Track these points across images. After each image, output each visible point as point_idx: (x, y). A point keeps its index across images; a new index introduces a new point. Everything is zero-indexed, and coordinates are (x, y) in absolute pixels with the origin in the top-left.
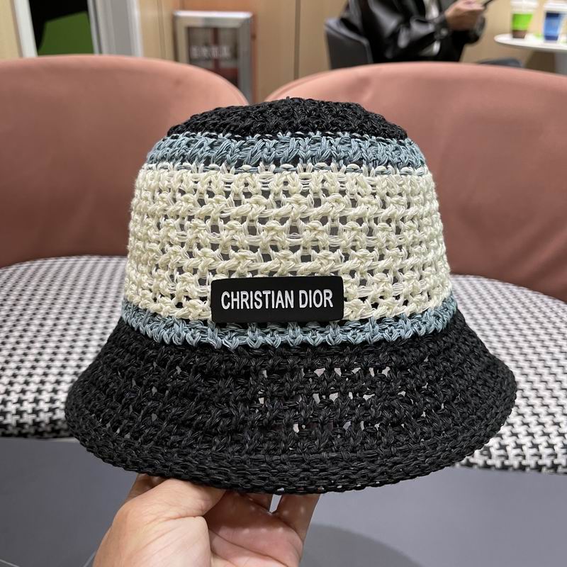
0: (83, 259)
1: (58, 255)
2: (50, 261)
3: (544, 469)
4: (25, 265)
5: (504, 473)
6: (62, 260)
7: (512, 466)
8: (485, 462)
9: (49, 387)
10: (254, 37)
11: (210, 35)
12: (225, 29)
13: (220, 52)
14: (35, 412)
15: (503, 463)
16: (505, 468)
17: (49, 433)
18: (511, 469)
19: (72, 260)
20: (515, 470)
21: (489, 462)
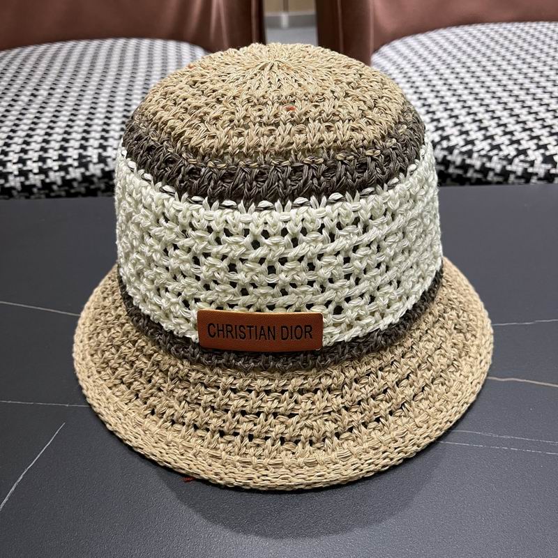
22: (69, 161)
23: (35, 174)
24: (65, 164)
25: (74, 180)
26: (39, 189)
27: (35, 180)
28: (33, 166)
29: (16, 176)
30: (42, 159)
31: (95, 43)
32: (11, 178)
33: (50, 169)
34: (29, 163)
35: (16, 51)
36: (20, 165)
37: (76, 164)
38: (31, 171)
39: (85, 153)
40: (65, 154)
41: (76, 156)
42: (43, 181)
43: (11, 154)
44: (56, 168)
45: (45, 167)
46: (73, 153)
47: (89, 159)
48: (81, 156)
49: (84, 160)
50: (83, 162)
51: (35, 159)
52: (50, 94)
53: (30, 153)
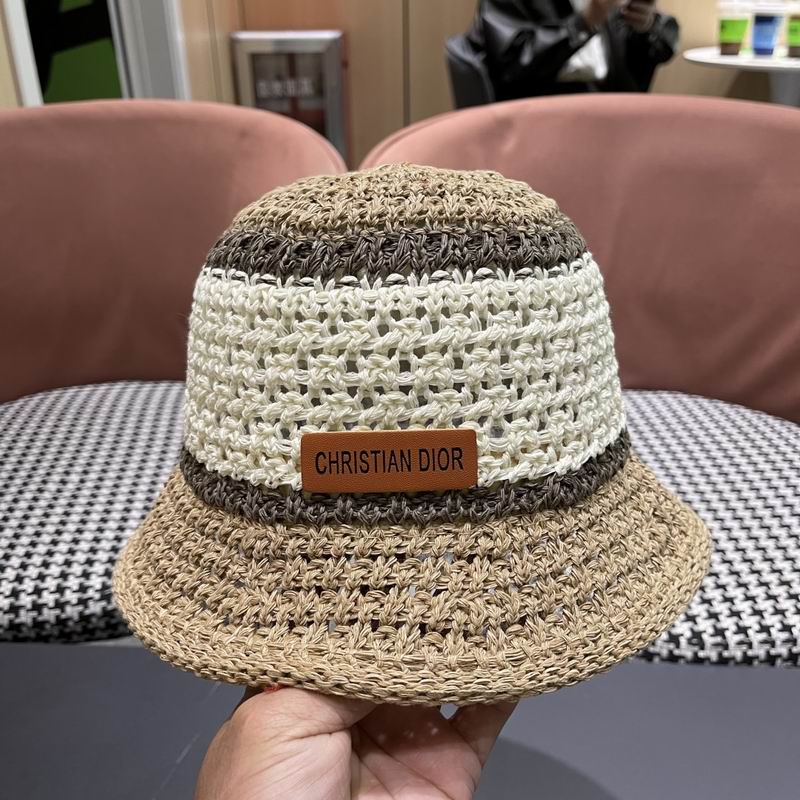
0: (118, 386)
1: (83, 382)
2: (71, 391)
3: (779, 662)
4: (36, 399)
5: (722, 669)
6: (87, 389)
7: (733, 658)
8: (696, 654)
9: (77, 569)
10: (345, 64)
11: (283, 63)
12: (304, 55)
13: (298, 86)
14: (60, 605)
15: (720, 655)
16: (723, 661)
17: (79, 634)
18: (732, 663)
19: (103, 388)
20: (737, 663)
21: (701, 654)
22: (91, 593)
23: (51, 608)
24: (85, 596)
25: (92, 615)
26: (53, 625)
27: (49, 615)
28: (48, 598)
29: (28, 610)
30: (60, 590)
31: (147, 387)
32: (22, 612)
33: (67, 603)
34: (45, 594)
35: (56, 393)
36: (34, 597)
37: (97, 596)
38: (45, 605)
39: (109, 583)
40: (87, 583)
41: (99, 587)
42: (58, 617)
43: (27, 581)
44: (74, 601)
45: (63, 600)
46: (96, 582)
47: (113, 590)
48: (105, 587)
49: (107, 592)
50: (106, 594)
51: (53, 589)
52: (82, 481)
53: (48, 579)
